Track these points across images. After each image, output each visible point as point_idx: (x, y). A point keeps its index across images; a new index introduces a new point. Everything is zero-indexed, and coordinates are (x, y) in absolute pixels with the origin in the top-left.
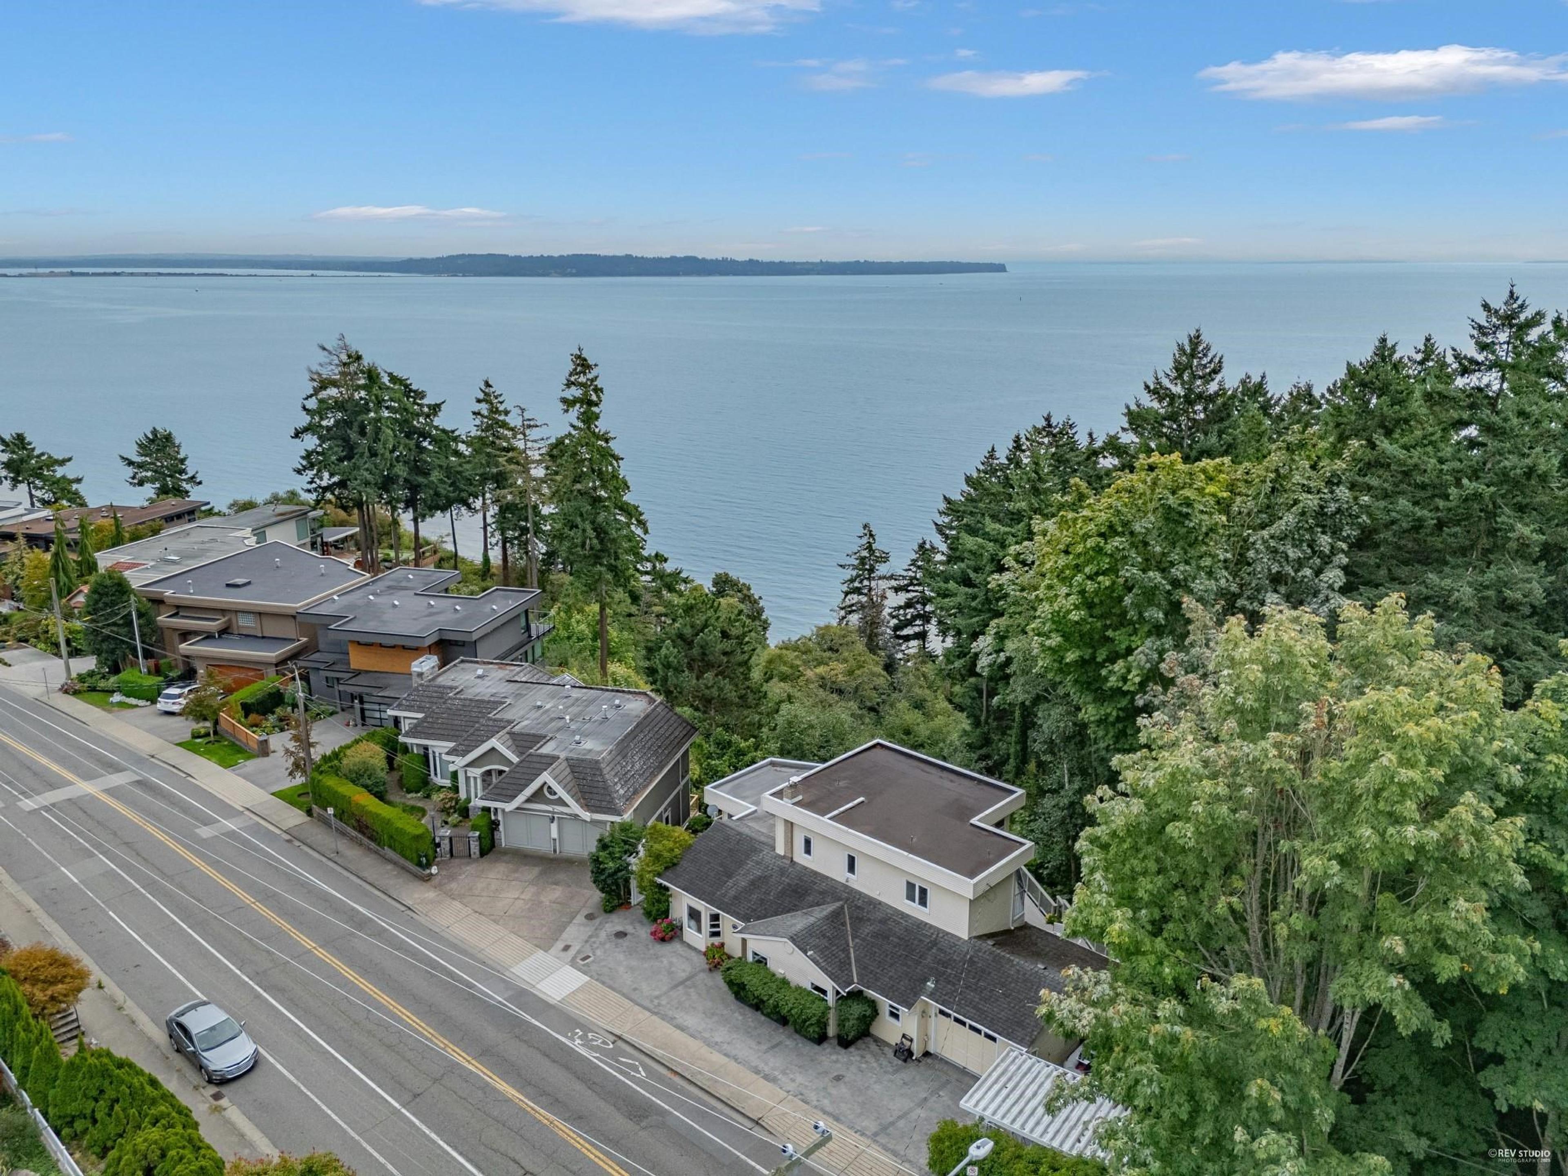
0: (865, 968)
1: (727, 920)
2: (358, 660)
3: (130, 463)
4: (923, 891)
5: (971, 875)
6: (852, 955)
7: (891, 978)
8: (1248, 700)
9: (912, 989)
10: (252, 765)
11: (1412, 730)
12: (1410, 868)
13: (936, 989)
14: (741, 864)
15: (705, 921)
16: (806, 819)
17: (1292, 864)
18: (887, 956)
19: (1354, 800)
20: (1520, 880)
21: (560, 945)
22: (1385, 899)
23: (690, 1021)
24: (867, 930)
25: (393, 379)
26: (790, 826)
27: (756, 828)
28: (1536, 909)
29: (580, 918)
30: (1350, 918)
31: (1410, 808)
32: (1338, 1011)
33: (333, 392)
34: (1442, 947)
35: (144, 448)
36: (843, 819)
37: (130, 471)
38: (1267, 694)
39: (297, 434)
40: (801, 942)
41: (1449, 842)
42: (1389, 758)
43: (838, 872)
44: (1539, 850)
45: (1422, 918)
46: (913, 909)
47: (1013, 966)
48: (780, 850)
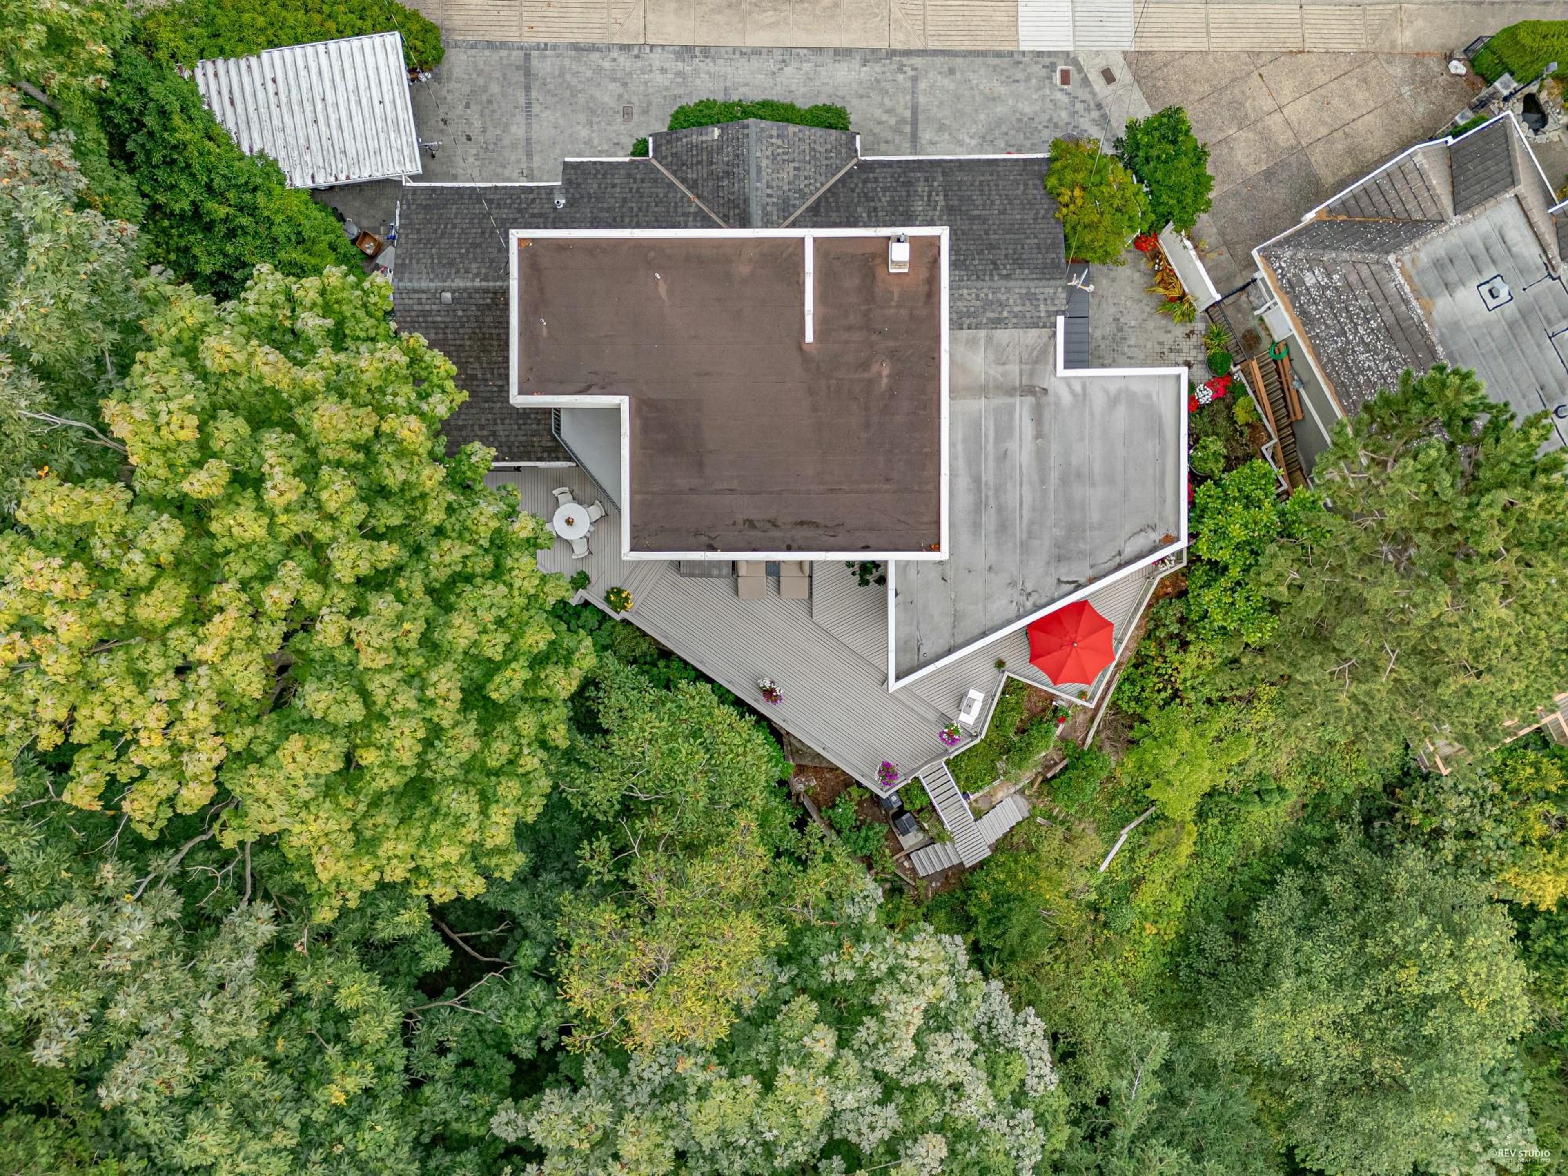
0: (655, 181)
6: (682, 188)
7: (614, 186)
9: (578, 185)
13: (550, 200)
18: (640, 209)
21: (1122, 74)
47: (477, 275)
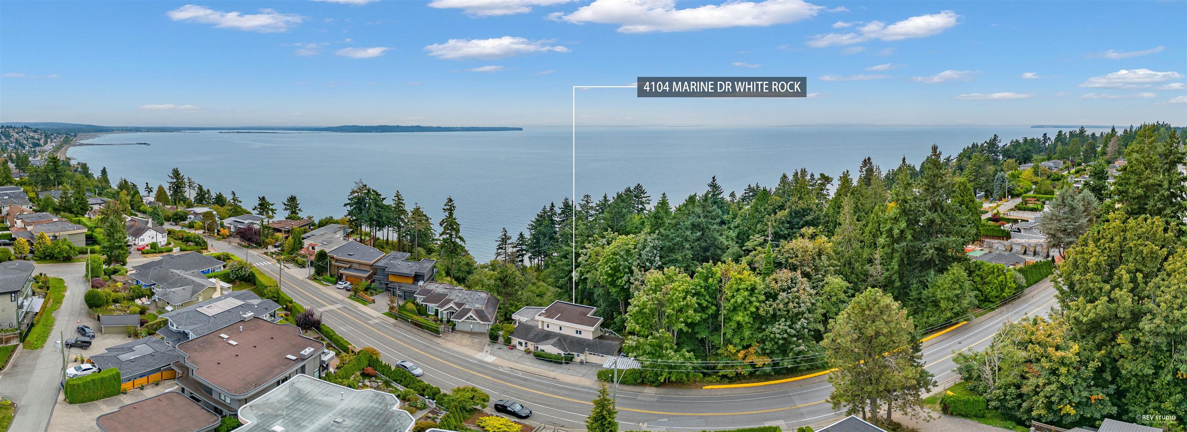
0: (568, 348)
1: (529, 343)
2: (391, 278)
3: (285, 204)
4: (580, 332)
5: (593, 326)
6: (565, 346)
7: (576, 349)
8: (653, 288)
9: (581, 351)
10: (372, 305)
11: (680, 289)
12: (682, 308)
13: (587, 349)
14: (530, 331)
15: (524, 344)
16: (547, 320)
17: (664, 312)
18: (574, 345)
19: (673, 300)
20: (697, 306)
21: (485, 351)
22: (679, 313)
23: (527, 364)
24: (567, 341)
25: (373, 191)
26: (543, 322)
27: (531, 323)
28: (699, 309)
29: (486, 345)
30: (674, 318)
31: (681, 300)
32: (673, 331)
33: (356, 194)
34: (688, 318)
35: (289, 200)
36: (558, 319)
37: (284, 207)
38: (656, 286)
39: (345, 205)
40: (554, 345)
41: (687, 303)
42: (677, 293)
43: (557, 330)
44: (699, 301)
45: (685, 315)
46: (578, 336)
47: (604, 342)
48: (540, 327)
